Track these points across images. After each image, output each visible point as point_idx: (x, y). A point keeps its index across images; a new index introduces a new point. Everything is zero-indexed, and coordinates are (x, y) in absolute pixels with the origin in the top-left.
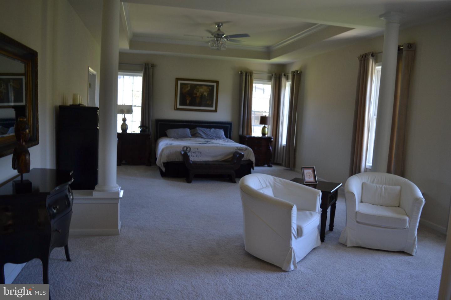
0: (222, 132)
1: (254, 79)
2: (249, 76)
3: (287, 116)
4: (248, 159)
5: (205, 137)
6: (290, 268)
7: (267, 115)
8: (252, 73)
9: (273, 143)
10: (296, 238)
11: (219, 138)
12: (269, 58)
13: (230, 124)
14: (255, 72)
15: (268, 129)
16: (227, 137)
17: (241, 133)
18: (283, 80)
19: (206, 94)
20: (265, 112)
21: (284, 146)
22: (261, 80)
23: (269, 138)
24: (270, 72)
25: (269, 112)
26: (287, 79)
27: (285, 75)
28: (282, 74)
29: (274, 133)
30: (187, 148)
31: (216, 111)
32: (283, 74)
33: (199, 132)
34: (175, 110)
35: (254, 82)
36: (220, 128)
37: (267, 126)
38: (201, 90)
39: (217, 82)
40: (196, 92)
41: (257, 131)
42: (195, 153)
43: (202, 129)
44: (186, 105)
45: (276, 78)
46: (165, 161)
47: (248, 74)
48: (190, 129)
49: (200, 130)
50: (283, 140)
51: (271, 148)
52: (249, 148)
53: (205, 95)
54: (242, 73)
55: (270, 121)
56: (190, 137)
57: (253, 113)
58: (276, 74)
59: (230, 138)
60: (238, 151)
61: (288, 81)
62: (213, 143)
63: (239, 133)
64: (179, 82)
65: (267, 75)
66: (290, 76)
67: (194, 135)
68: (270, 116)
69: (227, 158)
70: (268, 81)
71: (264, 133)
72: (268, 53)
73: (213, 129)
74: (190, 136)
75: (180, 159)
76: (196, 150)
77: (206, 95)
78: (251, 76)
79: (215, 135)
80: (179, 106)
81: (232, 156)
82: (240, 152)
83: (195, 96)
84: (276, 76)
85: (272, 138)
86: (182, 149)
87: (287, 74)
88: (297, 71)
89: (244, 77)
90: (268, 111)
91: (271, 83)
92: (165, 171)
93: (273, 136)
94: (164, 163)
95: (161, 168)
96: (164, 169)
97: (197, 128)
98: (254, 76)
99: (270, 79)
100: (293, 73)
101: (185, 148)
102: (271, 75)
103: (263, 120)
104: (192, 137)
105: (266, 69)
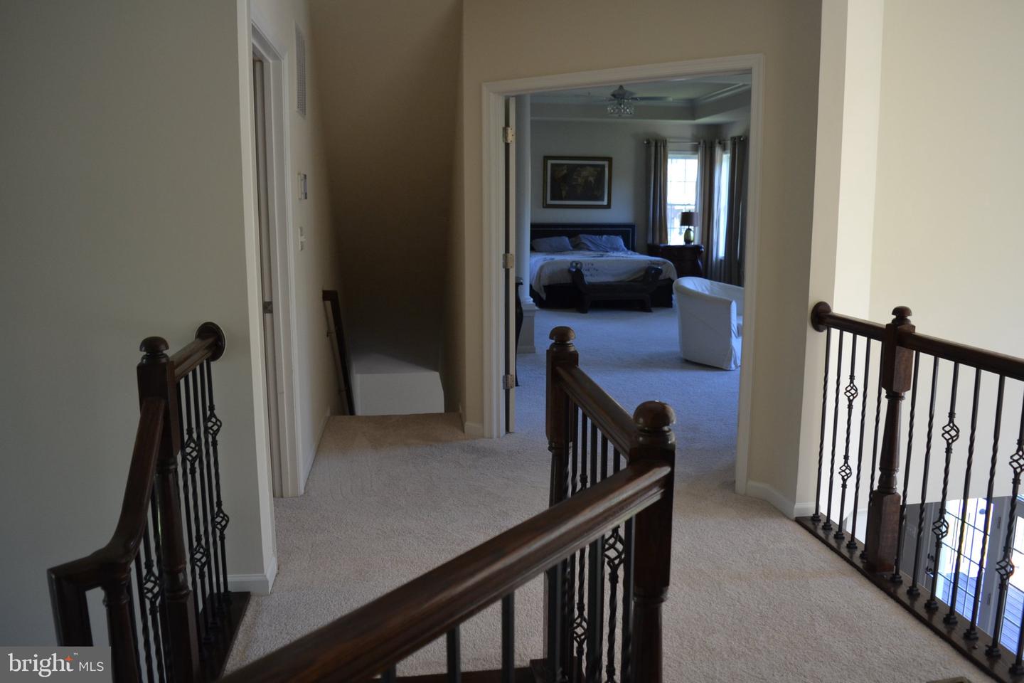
0: (620, 241)
1: (669, 152)
2: (660, 147)
3: (724, 210)
4: (667, 277)
5: (594, 249)
6: (731, 367)
7: (692, 208)
8: (666, 141)
9: (704, 255)
10: (737, 338)
11: (617, 249)
12: (694, 118)
13: (632, 226)
14: (671, 140)
15: (694, 232)
16: (628, 249)
17: (650, 241)
18: (718, 150)
19: (591, 179)
20: (689, 205)
21: (721, 260)
22: (681, 152)
23: (697, 248)
24: (695, 138)
25: (696, 205)
26: (724, 149)
27: (720, 143)
28: (715, 142)
29: (705, 240)
30: (577, 264)
31: (608, 206)
32: (717, 141)
33: (583, 241)
34: (544, 207)
35: (669, 155)
36: (616, 234)
37: (691, 227)
38: (584, 173)
39: (610, 160)
40: (576, 177)
41: (676, 237)
42: (589, 270)
43: (589, 237)
44: (561, 199)
45: (705, 147)
46: (547, 284)
47: (659, 144)
48: (569, 238)
49: (585, 238)
50: (720, 250)
51: (700, 263)
52: (667, 261)
53: (591, 181)
54: (649, 142)
55: (698, 220)
56: (571, 250)
57: (668, 207)
58: (705, 142)
59: (633, 249)
60: (653, 265)
61: (726, 153)
62: (608, 256)
63: (647, 241)
64: (550, 162)
65: (689, 144)
66: (729, 144)
67: (577, 247)
68: (698, 211)
69: (635, 277)
70: (694, 154)
71: (687, 240)
72: (691, 109)
73: (605, 236)
74: (571, 248)
75: (568, 279)
76: (590, 265)
77: (593, 181)
78: (664, 147)
79: (609, 246)
80: (549, 202)
81: (642, 273)
82: (656, 266)
83: (574, 183)
84: (705, 145)
85: (701, 248)
86: (569, 265)
87: (724, 140)
88: (740, 137)
89: (653, 149)
90: (694, 203)
91: (697, 156)
92: (547, 297)
93: (702, 243)
94: (545, 287)
95: (540, 294)
96: (544, 296)
97: (581, 236)
98: (669, 145)
99: (695, 150)
100: (734, 139)
101: (574, 264)
102: (697, 143)
103: (687, 219)
104: (573, 250)
105: (688, 133)
